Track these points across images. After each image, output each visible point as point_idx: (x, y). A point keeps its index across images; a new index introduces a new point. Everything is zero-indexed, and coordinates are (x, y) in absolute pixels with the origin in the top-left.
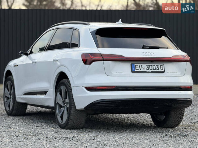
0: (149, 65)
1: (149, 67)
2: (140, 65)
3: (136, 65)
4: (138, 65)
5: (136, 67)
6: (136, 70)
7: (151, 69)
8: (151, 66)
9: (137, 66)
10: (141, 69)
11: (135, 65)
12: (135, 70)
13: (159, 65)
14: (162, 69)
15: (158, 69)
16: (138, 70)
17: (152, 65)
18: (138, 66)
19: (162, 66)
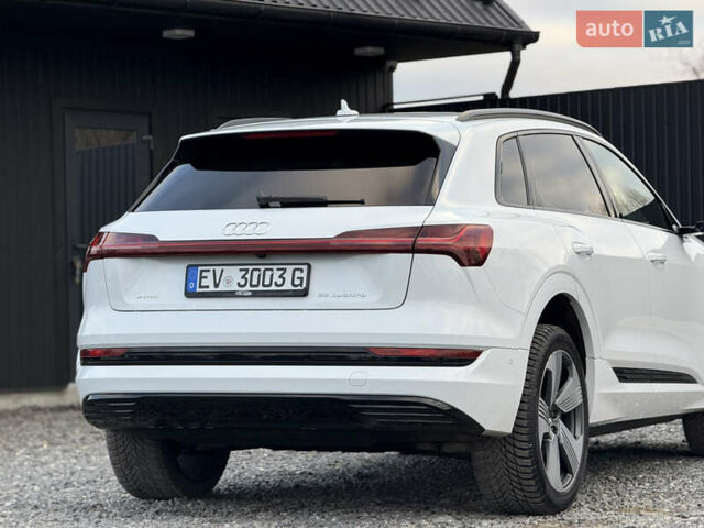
0: (251, 268)
1: (248, 276)
2: (218, 269)
3: (202, 271)
4: (211, 268)
5: (201, 278)
6: (200, 287)
7: (255, 282)
8: (256, 274)
9: (204, 274)
10: (216, 286)
11: (200, 268)
12: (198, 290)
13: (290, 269)
14: (297, 282)
15: (280, 282)
16: (207, 287)
17: (262, 268)
18: (210, 275)
19: (302, 270)
